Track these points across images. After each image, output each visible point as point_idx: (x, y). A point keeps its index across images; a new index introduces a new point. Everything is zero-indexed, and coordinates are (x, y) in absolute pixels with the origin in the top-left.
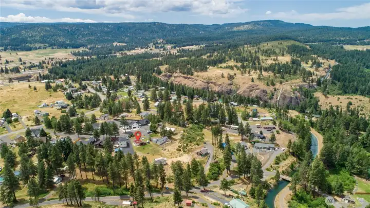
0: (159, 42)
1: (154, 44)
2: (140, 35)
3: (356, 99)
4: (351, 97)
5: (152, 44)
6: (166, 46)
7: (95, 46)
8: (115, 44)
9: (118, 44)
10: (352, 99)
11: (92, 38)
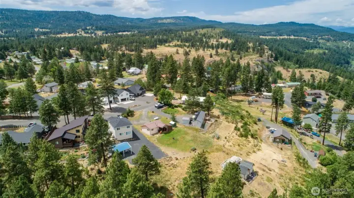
0: (88, 28)
1: (82, 30)
2: (64, 22)
3: (316, 71)
4: (311, 70)
5: (80, 30)
6: (96, 32)
7: (12, 30)
8: (36, 30)
9: (41, 30)
10: (312, 71)
11: (8, 23)
